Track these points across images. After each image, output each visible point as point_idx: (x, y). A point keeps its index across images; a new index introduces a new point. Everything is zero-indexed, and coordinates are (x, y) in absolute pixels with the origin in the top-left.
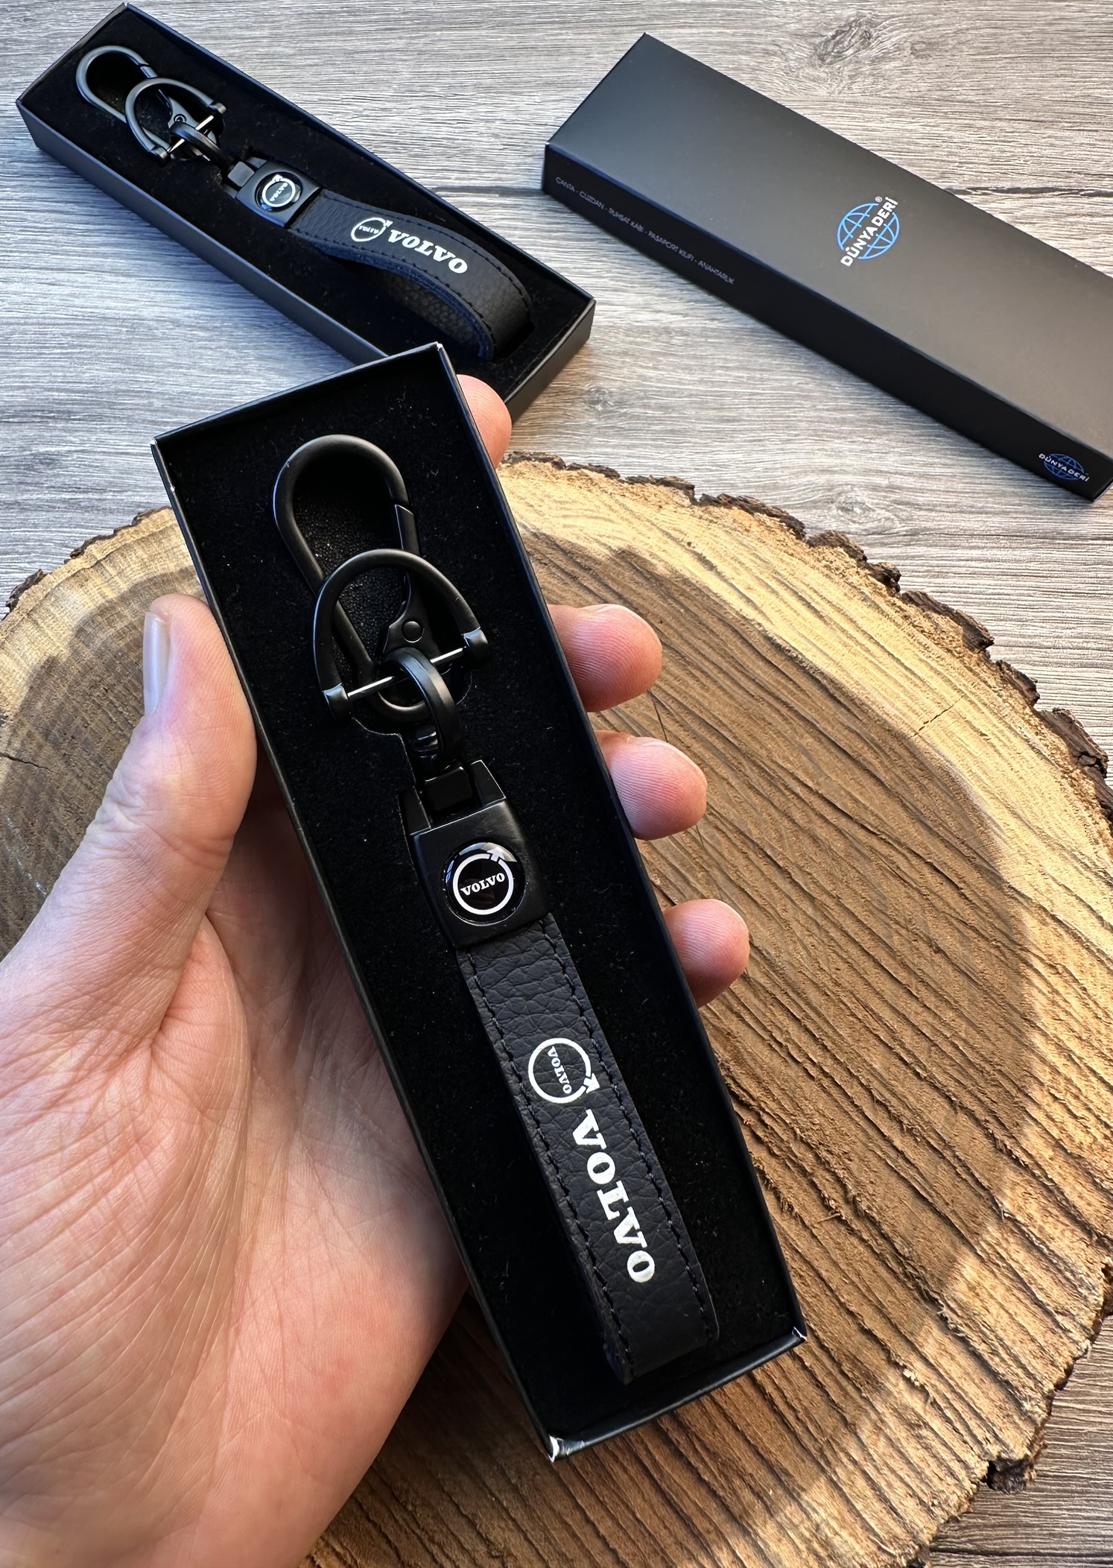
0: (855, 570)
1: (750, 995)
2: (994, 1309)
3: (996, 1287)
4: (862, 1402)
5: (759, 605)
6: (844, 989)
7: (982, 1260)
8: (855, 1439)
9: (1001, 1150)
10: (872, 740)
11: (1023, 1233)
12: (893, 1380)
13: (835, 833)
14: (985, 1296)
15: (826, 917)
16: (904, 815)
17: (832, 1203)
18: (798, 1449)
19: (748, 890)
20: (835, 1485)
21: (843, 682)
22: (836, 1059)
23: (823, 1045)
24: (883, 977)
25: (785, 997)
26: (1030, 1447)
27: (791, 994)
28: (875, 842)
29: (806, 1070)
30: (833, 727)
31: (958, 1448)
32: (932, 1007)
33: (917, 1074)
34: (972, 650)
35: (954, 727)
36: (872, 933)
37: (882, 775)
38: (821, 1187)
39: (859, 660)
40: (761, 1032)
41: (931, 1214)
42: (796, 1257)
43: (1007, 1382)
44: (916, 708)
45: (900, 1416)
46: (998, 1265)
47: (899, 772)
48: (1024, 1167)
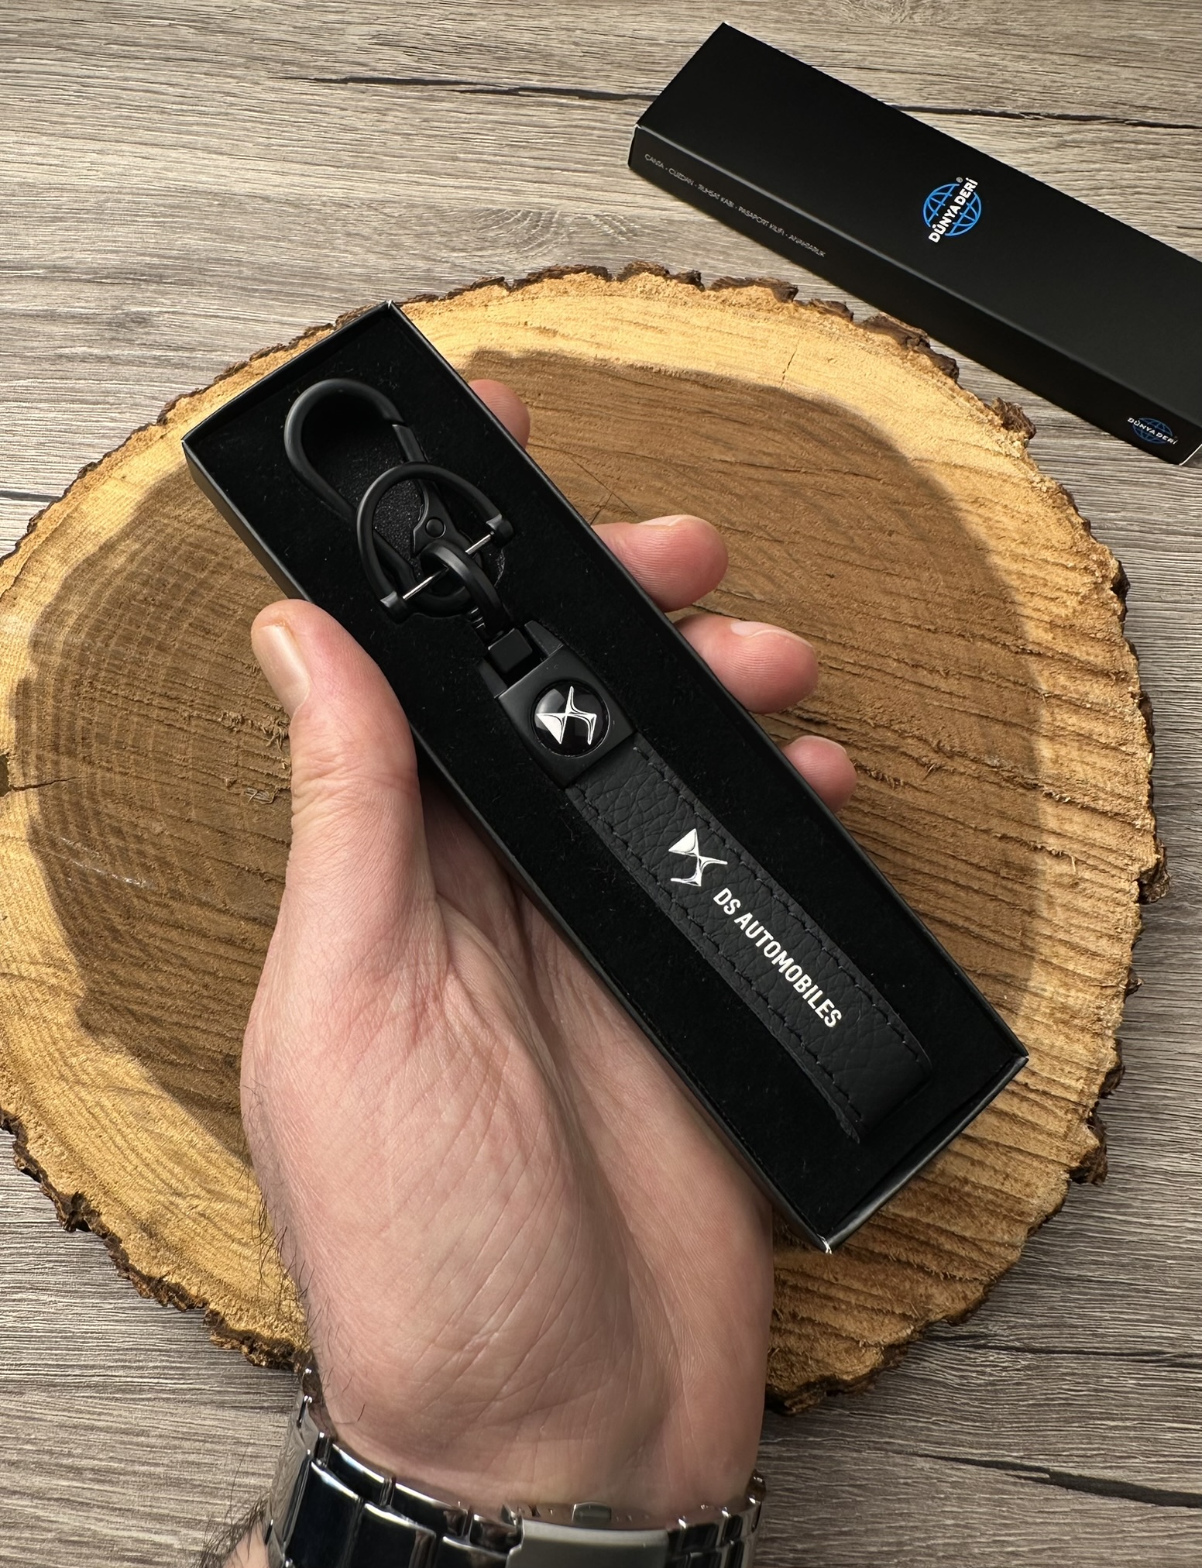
0: (665, 285)
2: (1079, 768)
3: (1070, 752)
4: (1028, 892)
7: (1051, 739)
8: (1041, 921)
9: (1017, 653)
11: (1066, 701)
12: (1041, 863)
13: (768, 487)
14: (1068, 763)
17: (924, 759)
18: (1006, 954)
20: (1046, 963)
22: (866, 651)
23: (850, 646)
24: (865, 573)
25: (803, 628)
26: (1157, 852)
27: (806, 623)
28: (800, 478)
29: (849, 673)
30: (718, 408)
31: (1111, 882)
32: (911, 577)
33: (929, 630)
34: (786, 302)
35: (809, 363)
36: (839, 545)
37: (776, 426)
38: (909, 752)
39: (709, 349)
41: (997, 726)
42: (923, 814)
43: (1116, 814)
44: (771, 364)
45: (1060, 885)
46: (1063, 735)
47: (786, 417)
48: (1039, 655)
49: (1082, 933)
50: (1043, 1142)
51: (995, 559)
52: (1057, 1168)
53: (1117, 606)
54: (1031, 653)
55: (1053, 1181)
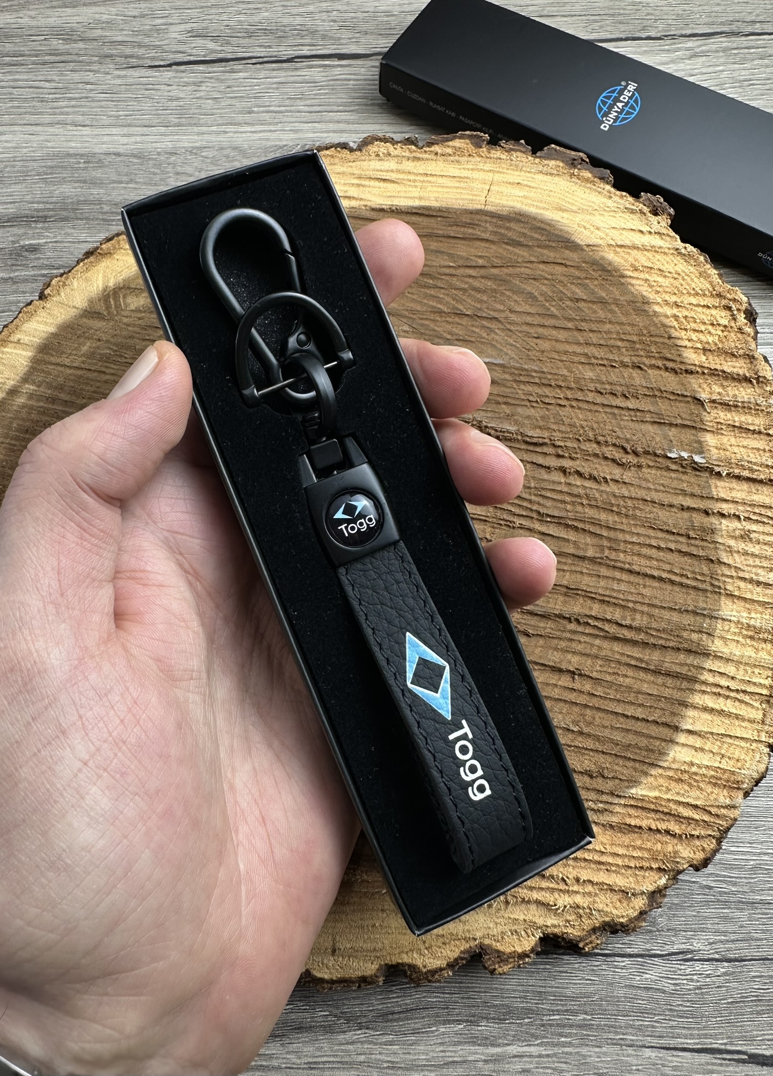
0: (392, 148)
1: (503, 389)
2: (737, 450)
3: (729, 440)
4: (712, 546)
5: (356, 196)
6: (547, 351)
7: (713, 432)
9: (681, 373)
10: (466, 223)
11: (721, 404)
12: (718, 523)
13: (483, 281)
14: (729, 448)
15: (509, 323)
16: (510, 248)
17: (624, 461)
18: (700, 593)
19: (461, 338)
20: (731, 595)
21: (427, 204)
22: (568, 388)
23: (558, 386)
24: (562, 331)
25: (521, 377)
27: (523, 373)
28: (505, 270)
29: (560, 405)
30: (441, 230)
32: (596, 329)
33: (615, 367)
34: (481, 147)
35: (503, 189)
36: (539, 315)
37: (484, 236)
38: (612, 457)
39: (429, 189)
40: (523, 403)
41: (673, 429)
42: (627, 500)
44: (475, 193)
45: (735, 537)
46: (722, 429)
47: (490, 228)
48: (697, 372)
49: (754, 570)
50: (746, 728)
51: (657, 308)
52: (760, 745)
53: (749, 330)
54: (692, 373)
55: (758, 756)
